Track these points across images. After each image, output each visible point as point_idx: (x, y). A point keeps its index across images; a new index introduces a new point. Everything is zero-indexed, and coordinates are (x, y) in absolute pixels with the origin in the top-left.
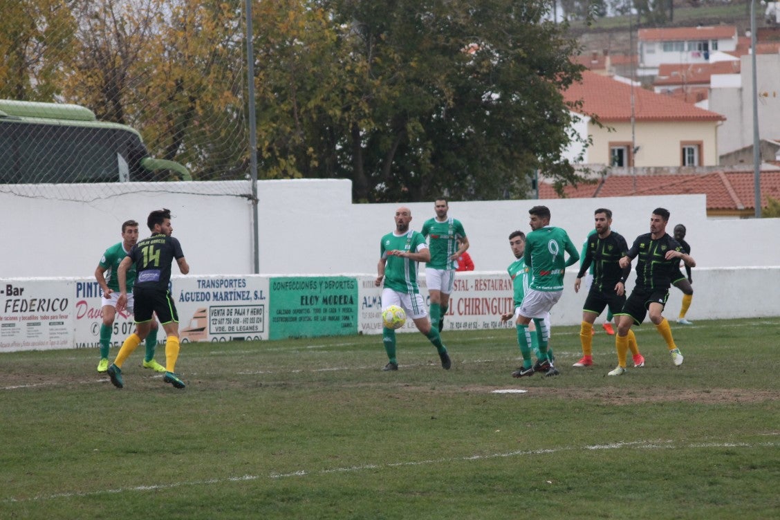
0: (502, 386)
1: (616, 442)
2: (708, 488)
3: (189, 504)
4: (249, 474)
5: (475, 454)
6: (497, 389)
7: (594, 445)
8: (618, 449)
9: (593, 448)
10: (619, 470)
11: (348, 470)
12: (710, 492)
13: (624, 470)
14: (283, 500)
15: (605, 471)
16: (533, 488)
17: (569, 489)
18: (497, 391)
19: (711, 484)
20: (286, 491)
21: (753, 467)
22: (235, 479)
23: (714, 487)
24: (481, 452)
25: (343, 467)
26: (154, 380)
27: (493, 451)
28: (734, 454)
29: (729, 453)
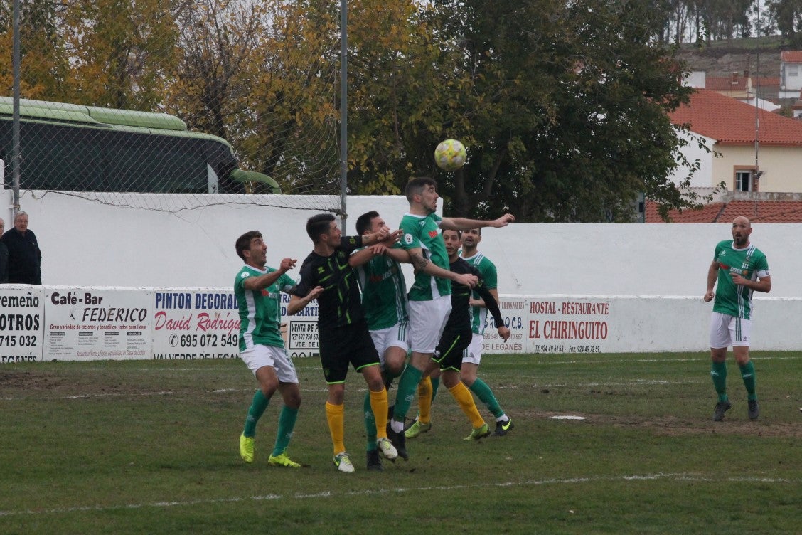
0: (562, 412)
1: (655, 473)
2: (728, 522)
3: (202, 522)
4: (275, 493)
5: (509, 480)
6: (556, 415)
7: (631, 475)
8: (654, 480)
9: (630, 478)
10: (645, 502)
11: (374, 492)
12: (729, 527)
13: (650, 503)
14: (297, 521)
15: (632, 503)
16: (552, 518)
17: (589, 519)
18: (556, 417)
19: (734, 519)
20: (303, 511)
21: (783, 504)
22: (259, 498)
23: (736, 523)
24: (516, 480)
25: (371, 489)
26: (215, 395)
27: (527, 478)
28: (768, 489)
29: (764, 488)
